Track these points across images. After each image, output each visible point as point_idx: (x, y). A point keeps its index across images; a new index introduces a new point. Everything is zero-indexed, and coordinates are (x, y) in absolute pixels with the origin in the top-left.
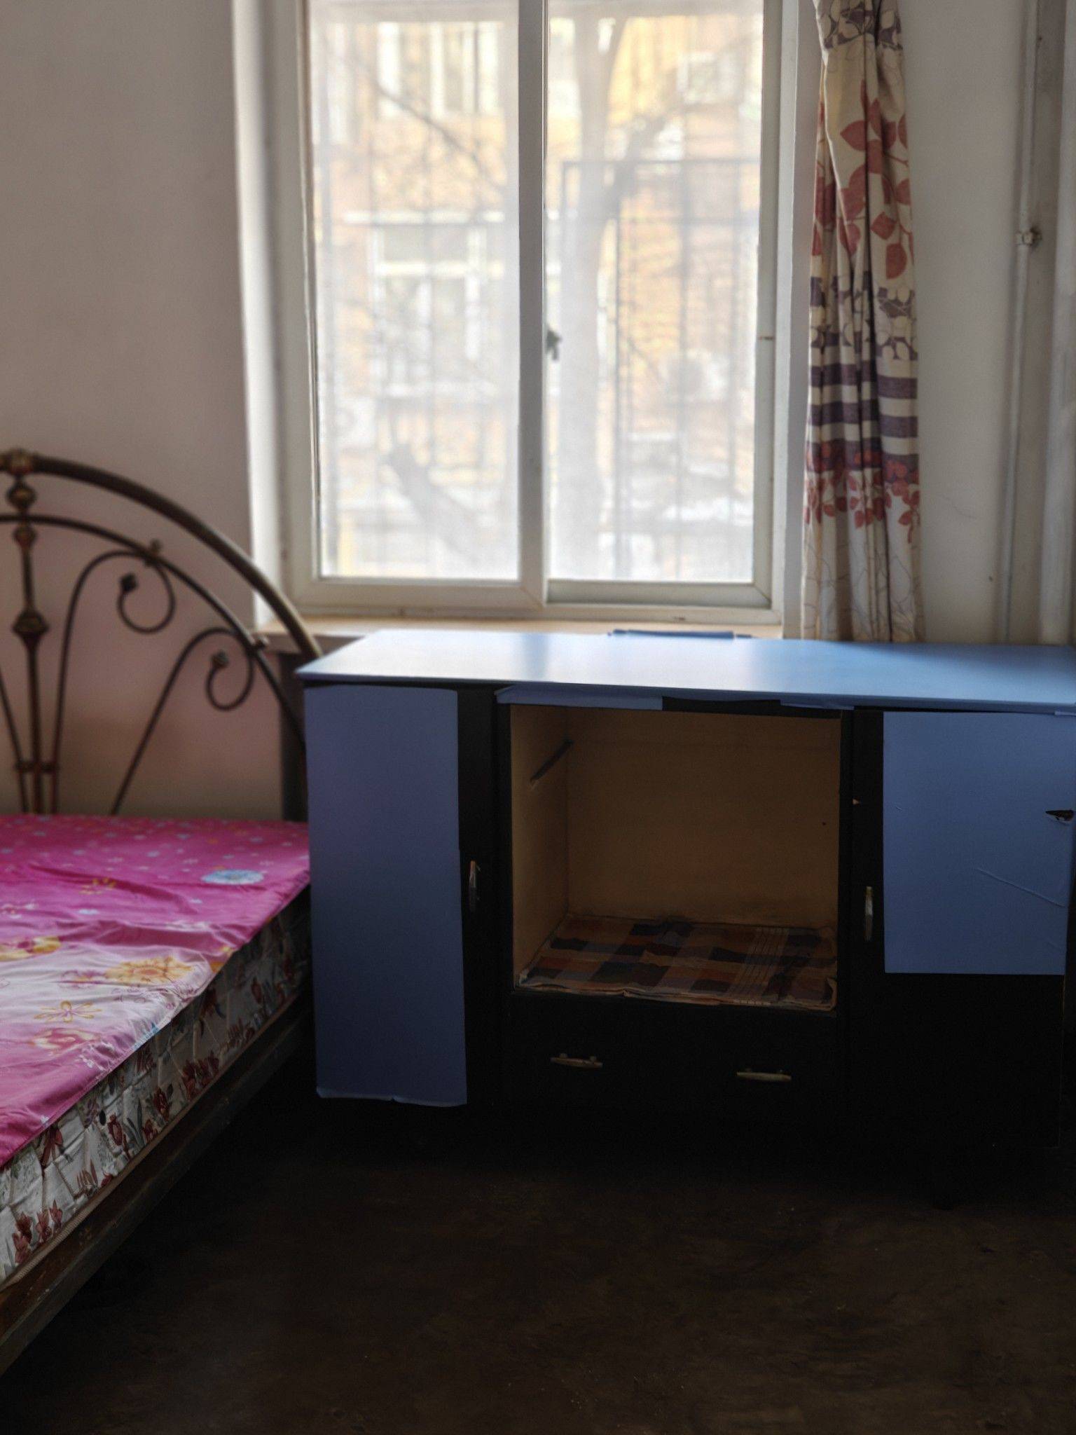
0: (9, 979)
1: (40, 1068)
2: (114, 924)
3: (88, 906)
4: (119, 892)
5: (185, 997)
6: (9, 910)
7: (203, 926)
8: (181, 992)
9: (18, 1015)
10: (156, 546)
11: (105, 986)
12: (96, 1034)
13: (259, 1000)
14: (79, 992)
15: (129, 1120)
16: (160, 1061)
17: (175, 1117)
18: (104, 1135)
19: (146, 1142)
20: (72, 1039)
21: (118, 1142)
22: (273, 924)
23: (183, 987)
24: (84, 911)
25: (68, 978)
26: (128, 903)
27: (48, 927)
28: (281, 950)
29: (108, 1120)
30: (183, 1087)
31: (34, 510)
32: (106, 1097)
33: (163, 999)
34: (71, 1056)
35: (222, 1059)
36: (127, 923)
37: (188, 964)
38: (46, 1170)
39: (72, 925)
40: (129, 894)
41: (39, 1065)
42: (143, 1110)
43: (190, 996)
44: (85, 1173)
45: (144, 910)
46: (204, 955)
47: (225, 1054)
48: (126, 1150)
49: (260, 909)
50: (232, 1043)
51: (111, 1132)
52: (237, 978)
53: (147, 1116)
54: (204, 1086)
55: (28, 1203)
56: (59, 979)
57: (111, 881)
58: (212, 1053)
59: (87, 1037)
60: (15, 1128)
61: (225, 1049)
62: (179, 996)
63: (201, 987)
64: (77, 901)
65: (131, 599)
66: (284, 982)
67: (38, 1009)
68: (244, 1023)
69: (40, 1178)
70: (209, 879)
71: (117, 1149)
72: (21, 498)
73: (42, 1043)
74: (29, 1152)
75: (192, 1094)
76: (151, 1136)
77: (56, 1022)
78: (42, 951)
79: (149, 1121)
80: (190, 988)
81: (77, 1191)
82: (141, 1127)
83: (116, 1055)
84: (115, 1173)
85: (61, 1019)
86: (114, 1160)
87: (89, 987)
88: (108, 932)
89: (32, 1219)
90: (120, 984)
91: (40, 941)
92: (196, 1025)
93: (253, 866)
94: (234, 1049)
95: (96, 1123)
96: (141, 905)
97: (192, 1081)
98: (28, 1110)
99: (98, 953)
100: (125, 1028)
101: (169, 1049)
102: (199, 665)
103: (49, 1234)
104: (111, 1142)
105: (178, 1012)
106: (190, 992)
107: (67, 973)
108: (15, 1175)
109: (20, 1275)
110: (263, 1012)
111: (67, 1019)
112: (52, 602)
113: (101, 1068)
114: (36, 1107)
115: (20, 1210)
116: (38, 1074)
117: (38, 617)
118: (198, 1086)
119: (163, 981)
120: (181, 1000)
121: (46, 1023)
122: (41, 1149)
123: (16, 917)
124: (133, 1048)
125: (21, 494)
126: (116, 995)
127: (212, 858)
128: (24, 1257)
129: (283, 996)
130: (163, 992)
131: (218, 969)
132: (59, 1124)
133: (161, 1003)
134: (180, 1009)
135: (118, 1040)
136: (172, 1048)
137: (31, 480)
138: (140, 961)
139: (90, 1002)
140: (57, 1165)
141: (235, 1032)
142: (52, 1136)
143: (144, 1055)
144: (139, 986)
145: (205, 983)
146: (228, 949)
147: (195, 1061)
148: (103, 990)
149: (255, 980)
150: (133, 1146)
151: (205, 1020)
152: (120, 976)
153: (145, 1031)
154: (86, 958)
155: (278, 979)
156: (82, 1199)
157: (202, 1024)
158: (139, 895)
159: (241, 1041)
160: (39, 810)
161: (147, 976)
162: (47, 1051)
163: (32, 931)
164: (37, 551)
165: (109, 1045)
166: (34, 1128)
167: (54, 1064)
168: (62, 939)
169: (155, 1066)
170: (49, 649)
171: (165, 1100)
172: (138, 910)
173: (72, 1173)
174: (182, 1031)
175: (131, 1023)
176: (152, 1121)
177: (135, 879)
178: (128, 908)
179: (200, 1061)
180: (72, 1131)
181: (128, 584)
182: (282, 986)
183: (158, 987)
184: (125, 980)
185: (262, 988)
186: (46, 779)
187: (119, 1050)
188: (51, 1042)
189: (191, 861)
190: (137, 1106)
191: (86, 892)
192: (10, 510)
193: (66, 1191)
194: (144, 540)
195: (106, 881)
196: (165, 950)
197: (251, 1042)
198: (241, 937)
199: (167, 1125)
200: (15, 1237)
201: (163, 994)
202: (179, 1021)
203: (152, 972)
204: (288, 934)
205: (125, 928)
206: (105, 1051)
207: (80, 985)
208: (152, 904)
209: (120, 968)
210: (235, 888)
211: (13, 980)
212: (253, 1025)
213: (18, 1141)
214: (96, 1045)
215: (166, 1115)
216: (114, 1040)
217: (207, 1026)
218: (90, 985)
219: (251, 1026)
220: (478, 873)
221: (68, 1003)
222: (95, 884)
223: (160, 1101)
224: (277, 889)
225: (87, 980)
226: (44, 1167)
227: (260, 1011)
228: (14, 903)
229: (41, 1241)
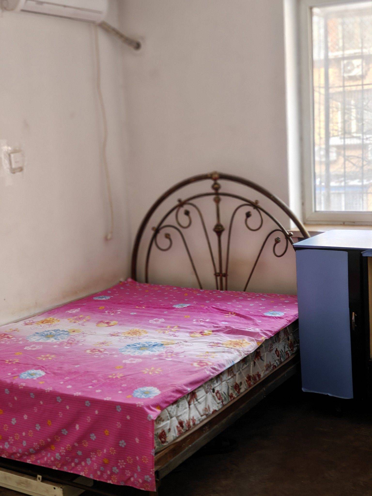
0: (193, 343)
1: (192, 372)
2: (230, 327)
3: (225, 321)
4: (236, 317)
5: (246, 353)
6: (201, 321)
7: (258, 330)
8: (245, 351)
9: (191, 355)
10: (257, 202)
11: (221, 347)
12: (213, 363)
13: (278, 356)
14: (213, 349)
15: (224, 392)
16: (237, 374)
17: (242, 393)
18: (213, 396)
19: (230, 400)
20: (205, 364)
21: (219, 399)
22: (285, 330)
23: (245, 350)
24: (223, 323)
25: (211, 344)
26: (238, 321)
27: (210, 327)
28: (288, 339)
29: (216, 392)
30: (246, 383)
31: (220, 191)
32: (215, 384)
33: (238, 353)
34: (202, 369)
35: (262, 375)
36: (234, 327)
37: (250, 342)
38: (191, 406)
39: (217, 327)
40: (239, 317)
41: (191, 372)
42: (230, 389)
43: (248, 353)
44: (206, 408)
45: (242, 324)
46: (255, 339)
47: (263, 373)
48: (222, 402)
49: (278, 325)
50: (267, 370)
51: (217, 395)
52: (269, 348)
53: (231, 392)
54: (255, 383)
55: (183, 416)
56: (208, 344)
57: (235, 313)
58: (258, 373)
59: (210, 364)
60: (178, 391)
61: (264, 371)
62: (244, 353)
63: (252, 350)
64: (223, 319)
65: (249, 219)
66: (289, 351)
67: (198, 353)
68: (272, 363)
69: (188, 409)
70: (266, 314)
71: (219, 401)
72: (216, 187)
73: (195, 364)
74: (184, 399)
75: (250, 386)
76: (232, 398)
77: (202, 358)
78: (206, 335)
79: (232, 393)
80: (248, 350)
81: (202, 414)
82: (228, 395)
83: (218, 370)
84: (217, 409)
85: (204, 357)
86: (218, 405)
87: (216, 348)
88: (228, 330)
89: (184, 421)
90: (225, 347)
91: (206, 332)
92: (252, 363)
93: (281, 310)
94: (268, 372)
95: (211, 392)
96: (242, 322)
97: (250, 381)
98: (183, 385)
99: (222, 336)
100: (223, 362)
101: (241, 370)
102: (271, 241)
103: (191, 427)
104: (217, 399)
105: (243, 358)
106: (248, 351)
107: (211, 342)
108: (178, 406)
109: (179, 440)
110: (280, 360)
111: (206, 357)
112: (225, 221)
113: (212, 374)
114: (187, 385)
115: (180, 418)
116: (191, 374)
117: (221, 226)
118: (252, 383)
119: (240, 347)
120: (244, 354)
121: (199, 358)
122: (189, 399)
123: (202, 323)
124: (225, 369)
125: (216, 186)
126: (223, 351)
127: (270, 307)
128: (181, 434)
129: (289, 355)
130: (238, 351)
131: (260, 344)
132: (196, 391)
133: (237, 354)
134: (244, 357)
135: (219, 366)
136: (242, 370)
137: (220, 182)
138: (234, 340)
139: (214, 353)
140: (195, 405)
141: (268, 367)
142: (193, 394)
143: (230, 370)
144: (231, 348)
145: (254, 349)
146: (264, 338)
147: (251, 375)
148: (220, 349)
149: (277, 349)
150: (225, 401)
151: (256, 361)
152: (227, 345)
153: (230, 363)
154: (219, 338)
155: (287, 349)
156: (204, 417)
157: (255, 363)
158: (242, 318)
159: (270, 369)
160: (222, 289)
161: (235, 345)
162: (196, 367)
163: (205, 328)
164: (221, 204)
165: (216, 367)
166: (185, 392)
167: (196, 372)
168: (213, 331)
169: (235, 375)
170: (224, 236)
171: (239, 387)
172: (240, 323)
173: (201, 407)
174: (246, 364)
175: (225, 360)
176: (233, 393)
177: (242, 313)
178: (237, 322)
179: (253, 375)
180: (201, 394)
181: (248, 215)
182: (288, 352)
183: (237, 349)
184: (228, 346)
185: (279, 351)
186: (224, 279)
187: (219, 369)
188: (198, 365)
189: (263, 308)
190: (227, 388)
191: (226, 316)
192: (213, 191)
193: (198, 413)
194: (253, 200)
195: (233, 313)
196: (243, 337)
197: (275, 370)
198: (270, 334)
199: (239, 395)
200: (177, 427)
201: (238, 352)
202: (244, 360)
203: (237, 344)
204: (291, 334)
205: (233, 329)
206: (214, 369)
207: (213, 347)
208: (246, 321)
209: (228, 342)
210: (273, 317)
211: (194, 343)
212: (275, 364)
213: (178, 395)
214: (211, 366)
215: (239, 392)
216: (218, 365)
217: (257, 363)
218: (217, 347)
219: (275, 365)
220: (355, 316)
221: (208, 352)
222: (230, 314)
223: (237, 387)
224: (286, 318)
225: (216, 345)
226: (189, 405)
227: (278, 360)
228: (203, 319)
229: (187, 429)
